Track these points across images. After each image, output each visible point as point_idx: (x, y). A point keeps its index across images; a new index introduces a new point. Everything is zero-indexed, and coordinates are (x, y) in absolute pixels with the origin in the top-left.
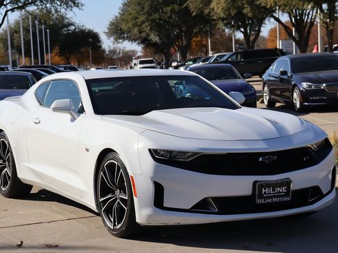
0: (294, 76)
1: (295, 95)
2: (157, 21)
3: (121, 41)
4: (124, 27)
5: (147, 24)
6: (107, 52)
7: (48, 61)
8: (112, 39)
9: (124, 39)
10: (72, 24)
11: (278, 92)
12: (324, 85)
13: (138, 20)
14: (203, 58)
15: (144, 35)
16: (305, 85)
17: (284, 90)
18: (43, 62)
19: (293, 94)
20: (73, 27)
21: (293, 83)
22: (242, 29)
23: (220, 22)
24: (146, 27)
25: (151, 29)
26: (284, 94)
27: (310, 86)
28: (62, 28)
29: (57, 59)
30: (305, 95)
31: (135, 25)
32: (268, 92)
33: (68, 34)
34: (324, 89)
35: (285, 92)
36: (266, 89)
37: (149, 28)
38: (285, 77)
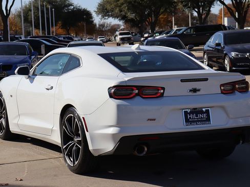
0: (226, 47)
1: (226, 62)
2: (133, 3)
3: (106, 18)
4: (109, 7)
5: (125, 5)
6: (98, 26)
7: (53, 32)
8: (100, 16)
9: (109, 16)
10: (71, 5)
11: (215, 59)
12: (248, 54)
13: (119, 3)
14: (166, 32)
15: (123, 13)
16: (233, 54)
17: (219, 58)
18: (49, 33)
19: (224, 61)
20: (72, 7)
21: (225, 52)
22: (196, 10)
23: (180, 4)
24: (125, 7)
25: (128, 9)
26: (219, 61)
27: (237, 55)
28: (64, 8)
29: (60, 31)
30: (233, 62)
31: (117, 6)
32: (207, 59)
33: (69, 12)
34: (248, 58)
35: (219, 59)
36: (205, 56)
37: (126, 8)
38: (219, 48)
